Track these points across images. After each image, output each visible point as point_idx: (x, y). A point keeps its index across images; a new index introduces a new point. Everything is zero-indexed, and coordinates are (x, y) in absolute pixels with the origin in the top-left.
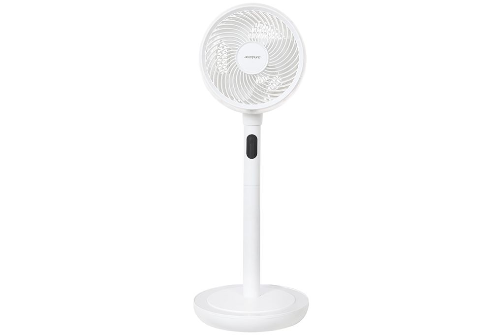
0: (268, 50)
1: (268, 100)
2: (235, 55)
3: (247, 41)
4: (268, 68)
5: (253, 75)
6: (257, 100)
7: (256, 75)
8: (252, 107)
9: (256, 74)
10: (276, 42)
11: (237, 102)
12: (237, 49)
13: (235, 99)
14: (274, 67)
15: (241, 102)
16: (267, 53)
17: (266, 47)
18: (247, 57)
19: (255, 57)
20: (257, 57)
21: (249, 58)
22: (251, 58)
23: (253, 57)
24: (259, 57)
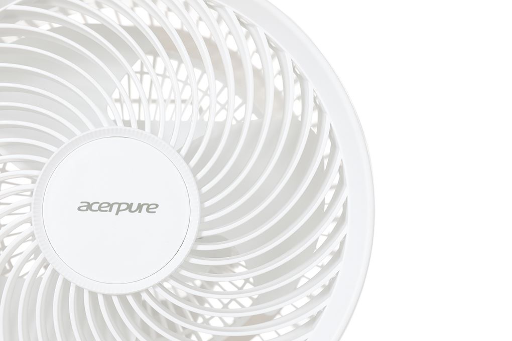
7: (136, 295)
16: (195, 188)
18: (93, 208)
19: (132, 204)
20: (140, 207)
21: (100, 209)
22: (110, 211)
23: (120, 204)
24: (151, 208)
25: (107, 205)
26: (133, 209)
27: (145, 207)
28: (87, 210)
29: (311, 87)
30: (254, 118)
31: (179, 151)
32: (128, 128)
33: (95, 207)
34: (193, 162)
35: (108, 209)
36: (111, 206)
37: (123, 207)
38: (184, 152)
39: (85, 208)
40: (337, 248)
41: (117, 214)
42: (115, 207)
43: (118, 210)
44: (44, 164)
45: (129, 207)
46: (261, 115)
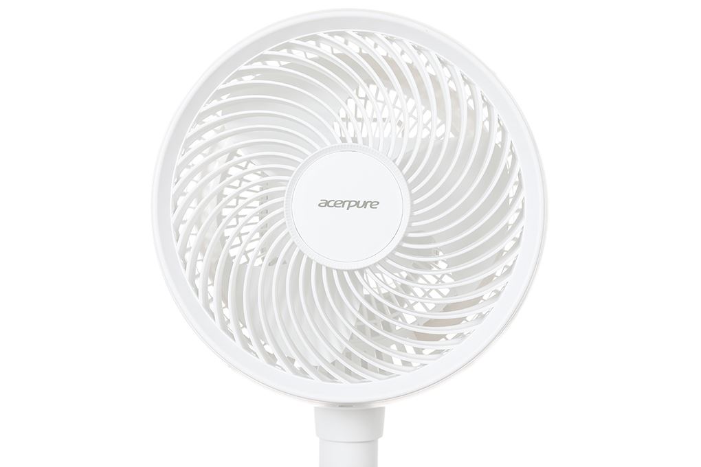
0: (407, 177)
1: (405, 363)
2: (281, 193)
3: (329, 144)
4: (405, 245)
5: (351, 273)
6: (365, 365)
7: (362, 271)
8: (347, 391)
9: (361, 265)
10: (438, 148)
11: (289, 372)
12: (289, 173)
13: (280, 362)
14: (429, 240)
15: (303, 373)
16: (406, 190)
17: (401, 167)
18: (330, 205)
19: (359, 202)
20: (365, 204)
21: (335, 205)
22: (343, 206)
23: (350, 202)
24: (373, 205)
25: (340, 202)
26: (360, 206)
27: (369, 204)
28: (325, 206)
29: (496, 112)
30: (452, 136)
31: (394, 161)
32: (356, 144)
33: (332, 204)
34: (405, 170)
35: (341, 205)
36: (343, 203)
37: (353, 203)
38: (398, 162)
39: (324, 205)
40: (518, 236)
41: (348, 209)
42: (347, 204)
43: (349, 206)
44: (293, 172)
45: (357, 204)
46: (457, 134)
